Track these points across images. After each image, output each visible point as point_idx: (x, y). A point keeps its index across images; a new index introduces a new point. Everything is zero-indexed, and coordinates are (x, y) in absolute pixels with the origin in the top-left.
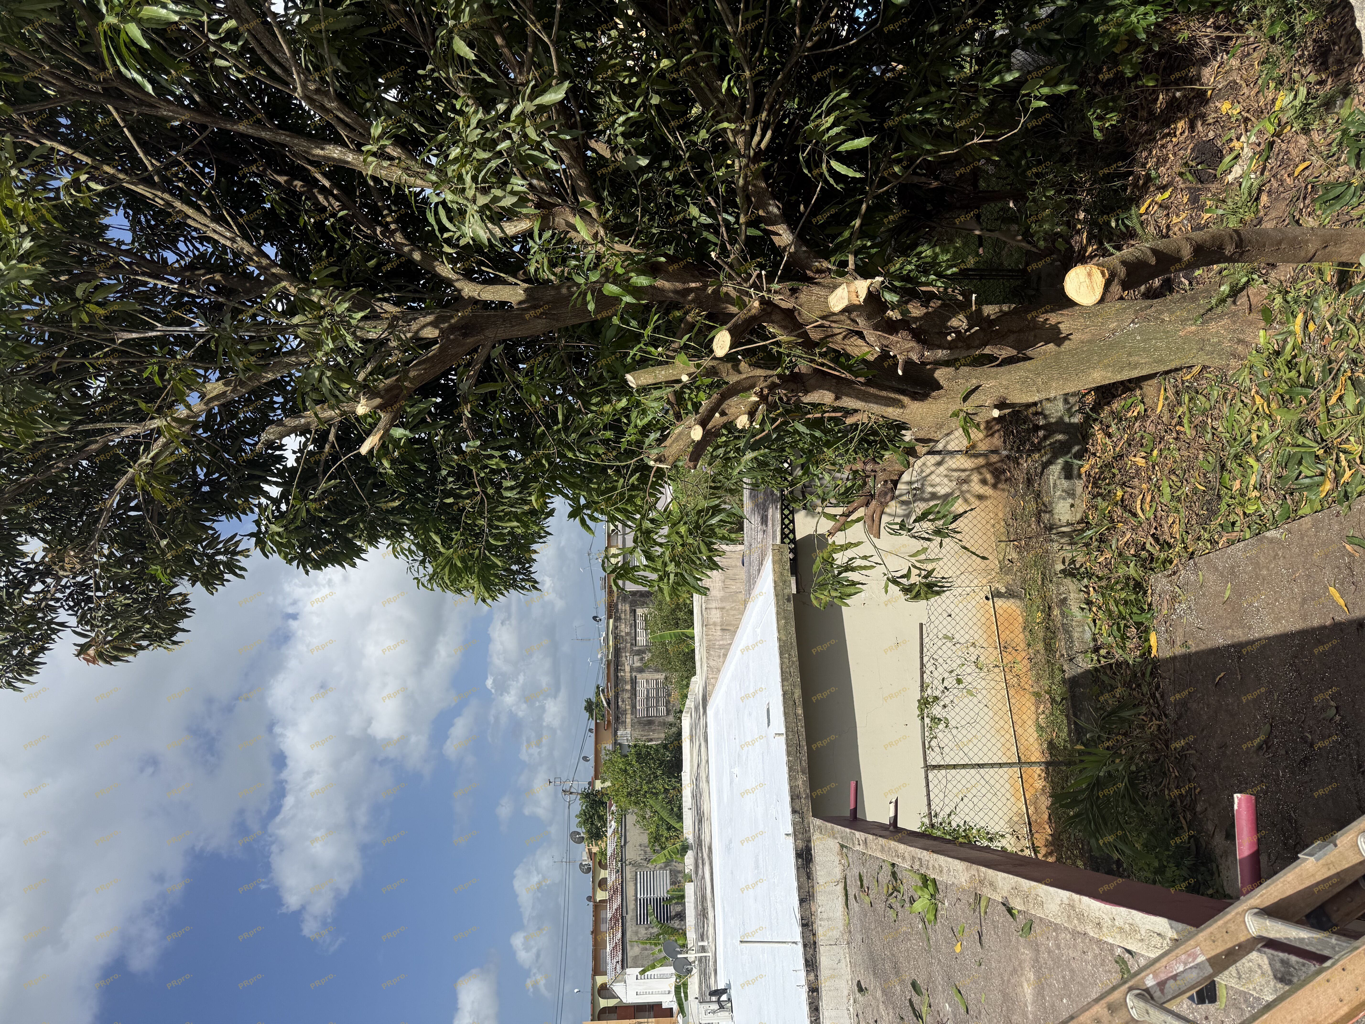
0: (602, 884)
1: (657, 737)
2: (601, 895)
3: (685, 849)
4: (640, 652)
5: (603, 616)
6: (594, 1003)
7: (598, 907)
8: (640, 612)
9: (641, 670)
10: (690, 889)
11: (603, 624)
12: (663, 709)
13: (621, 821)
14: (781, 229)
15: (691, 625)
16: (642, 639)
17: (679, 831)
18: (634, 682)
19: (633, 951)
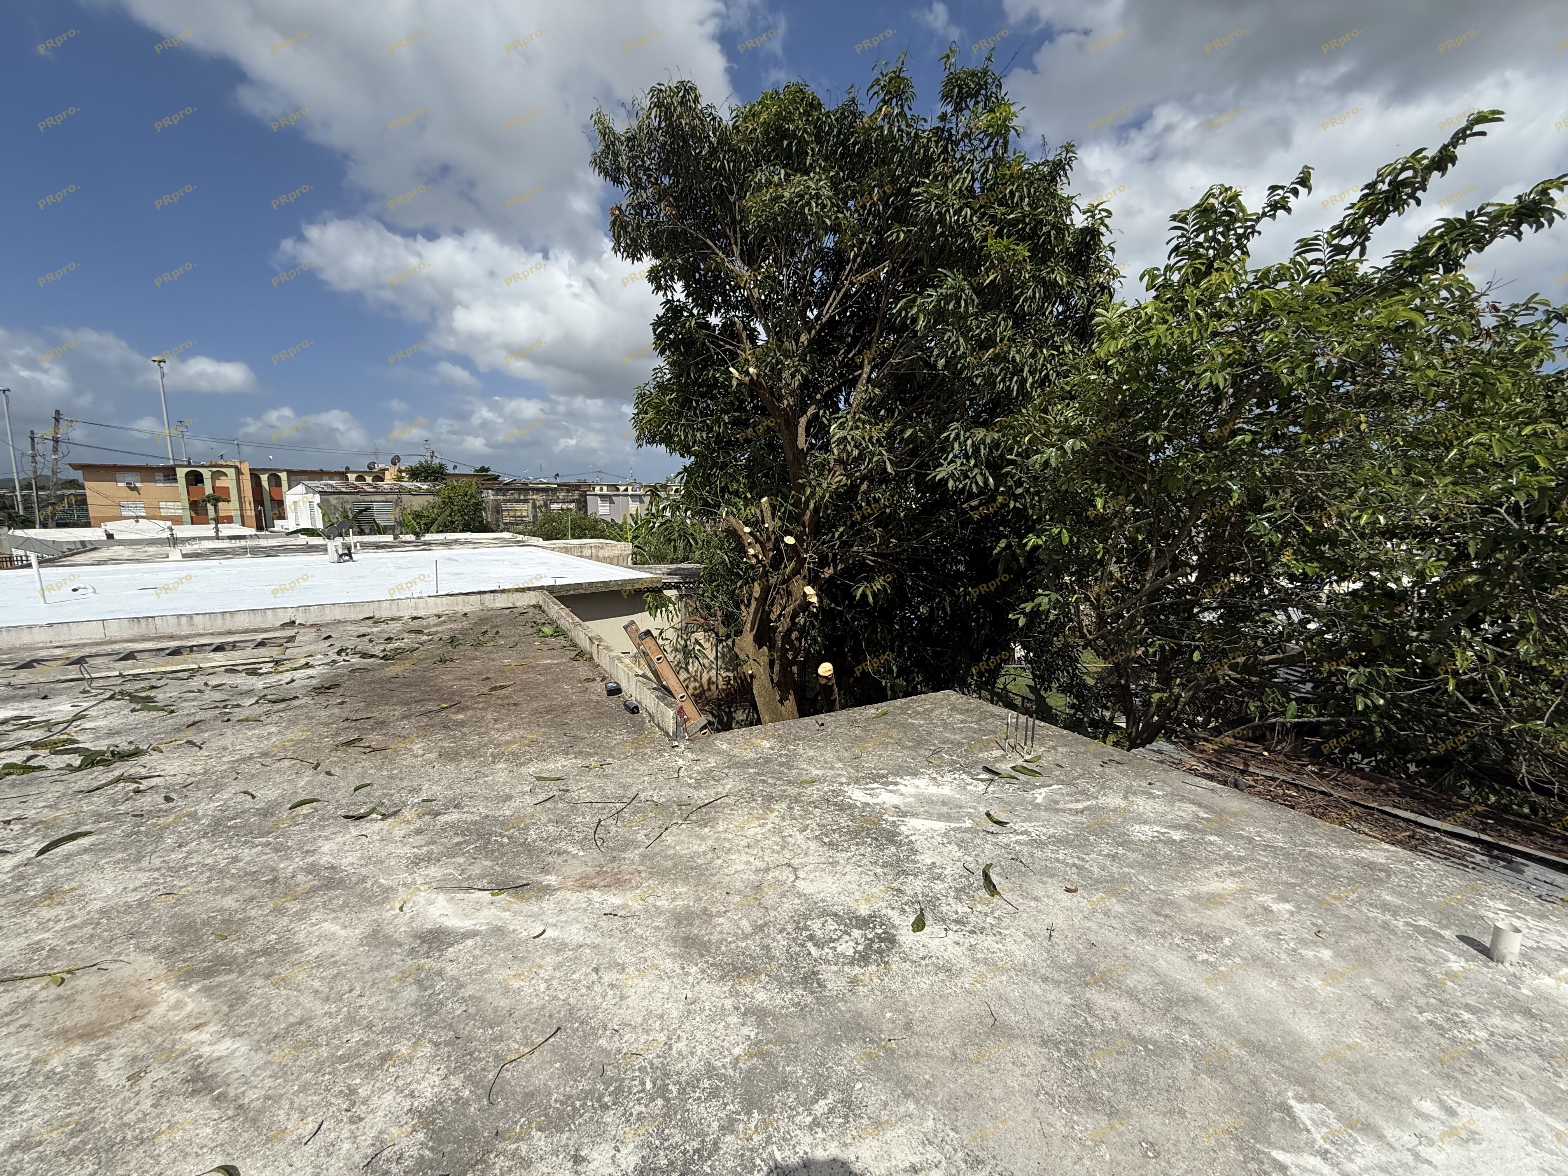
0: (360, 478)
1: (488, 516)
2: (352, 477)
3: (417, 534)
4: (546, 505)
5: (558, 481)
6: (264, 471)
7: (342, 476)
8: (572, 506)
9: (534, 506)
10: (389, 538)
11: (553, 480)
12: (507, 520)
13: (428, 492)
14: (831, 571)
15: (574, 537)
16: (554, 506)
17: (428, 531)
18: (526, 501)
19: (333, 500)
